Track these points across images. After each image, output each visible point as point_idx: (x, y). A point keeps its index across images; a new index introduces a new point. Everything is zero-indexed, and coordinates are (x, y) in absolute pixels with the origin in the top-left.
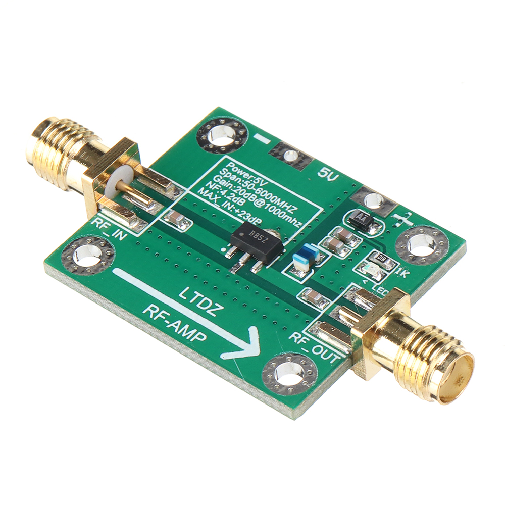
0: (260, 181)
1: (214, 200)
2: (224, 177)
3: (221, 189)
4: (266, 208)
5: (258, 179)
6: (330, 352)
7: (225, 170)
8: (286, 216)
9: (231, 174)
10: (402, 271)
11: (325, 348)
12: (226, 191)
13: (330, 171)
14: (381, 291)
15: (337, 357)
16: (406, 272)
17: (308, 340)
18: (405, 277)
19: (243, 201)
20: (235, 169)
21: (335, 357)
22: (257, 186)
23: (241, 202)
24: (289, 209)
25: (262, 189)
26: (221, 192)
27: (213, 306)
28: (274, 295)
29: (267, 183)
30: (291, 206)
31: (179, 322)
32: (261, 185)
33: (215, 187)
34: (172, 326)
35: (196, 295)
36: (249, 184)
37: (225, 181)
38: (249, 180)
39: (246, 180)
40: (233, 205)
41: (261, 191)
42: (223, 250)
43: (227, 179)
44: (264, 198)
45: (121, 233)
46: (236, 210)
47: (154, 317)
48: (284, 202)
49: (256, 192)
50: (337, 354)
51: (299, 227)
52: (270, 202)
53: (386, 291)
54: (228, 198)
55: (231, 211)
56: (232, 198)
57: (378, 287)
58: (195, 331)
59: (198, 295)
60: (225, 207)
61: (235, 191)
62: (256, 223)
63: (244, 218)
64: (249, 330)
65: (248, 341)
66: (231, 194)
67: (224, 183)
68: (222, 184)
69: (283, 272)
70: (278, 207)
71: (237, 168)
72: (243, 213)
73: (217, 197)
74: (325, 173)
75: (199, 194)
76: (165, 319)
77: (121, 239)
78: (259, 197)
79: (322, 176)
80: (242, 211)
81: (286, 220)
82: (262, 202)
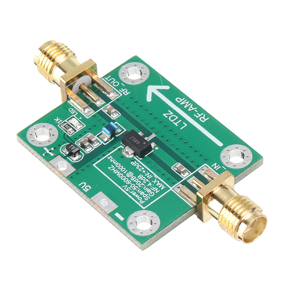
0: (126, 189)
1: (156, 180)
2: (148, 195)
3: (151, 187)
4: (127, 171)
5: (128, 190)
6: (109, 82)
7: (146, 199)
8: (116, 164)
9: (143, 196)
10: (58, 121)
11: (112, 84)
12: (149, 185)
13: (83, 189)
14: (73, 112)
15: (107, 79)
16: (56, 120)
17: (120, 90)
18: (58, 118)
19: (139, 177)
20: (140, 199)
21: (108, 79)
22: (129, 185)
23: (140, 177)
24: (113, 168)
25: (127, 183)
26: (151, 185)
27: (169, 116)
28: (133, 118)
29: (123, 187)
30: (112, 170)
31: (189, 110)
32: (126, 186)
33: (154, 189)
34: (194, 108)
35: (177, 124)
36: (133, 188)
37: (147, 191)
38: (133, 190)
39: (135, 191)
40: (146, 175)
41: (127, 182)
42: (157, 148)
43: (146, 193)
44: (127, 177)
45: (215, 168)
46: (145, 172)
47: (203, 115)
48: (115, 173)
49: (130, 181)
50: (106, 80)
51: (110, 156)
52: (124, 174)
53: (70, 111)
54: (148, 181)
55: (147, 172)
56: (145, 180)
57: (74, 114)
58: (181, 104)
59: (176, 124)
60: (151, 175)
61: (143, 184)
62: (134, 162)
63: (141, 167)
64: (151, 100)
65: (153, 95)
66: (145, 183)
67: (148, 191)
68: (150, 190)
69: (125, 130)
70: (119, 170)
71: (139, 199)
72: (140, 170)
73: (154, 182)
74: (87, 188)
75: (165, 185)
76: (197, 112)
77: (215, 164)
78: (129, 179)
79: (89, 186)
80: (141, 171)
81: (116, 162)
82: (128, 175)
